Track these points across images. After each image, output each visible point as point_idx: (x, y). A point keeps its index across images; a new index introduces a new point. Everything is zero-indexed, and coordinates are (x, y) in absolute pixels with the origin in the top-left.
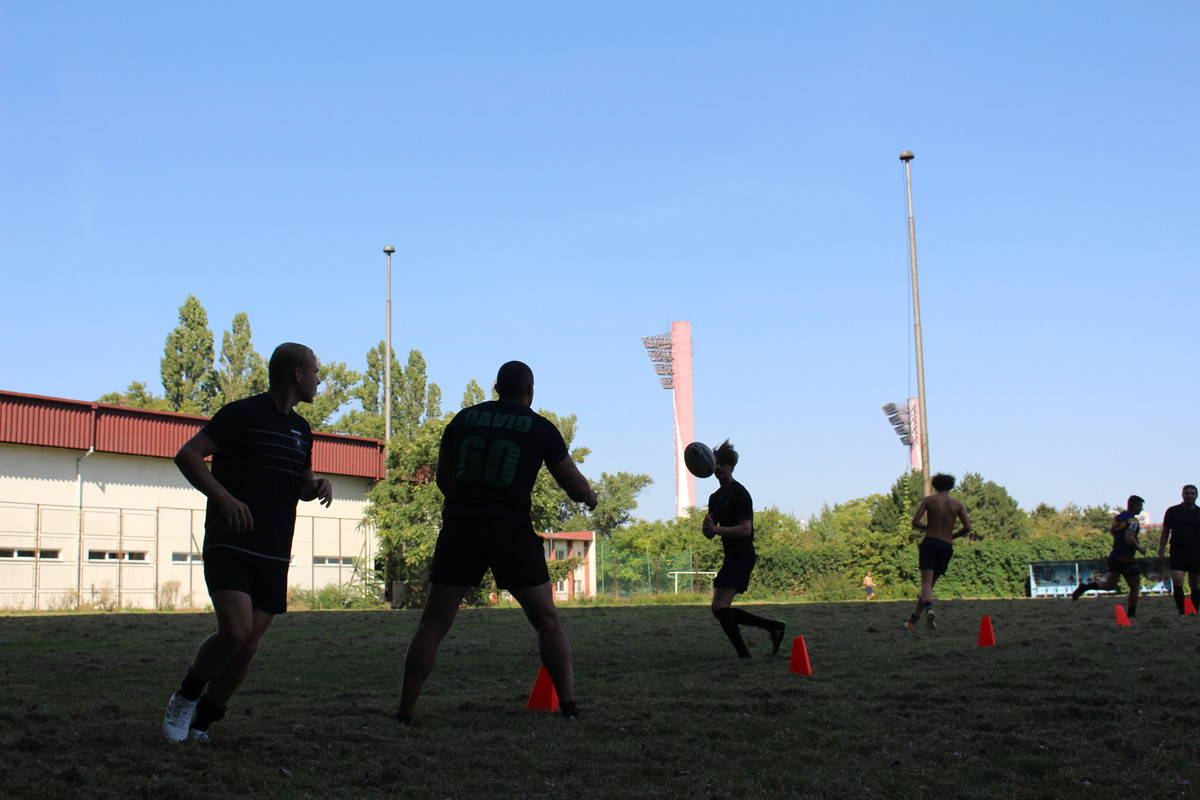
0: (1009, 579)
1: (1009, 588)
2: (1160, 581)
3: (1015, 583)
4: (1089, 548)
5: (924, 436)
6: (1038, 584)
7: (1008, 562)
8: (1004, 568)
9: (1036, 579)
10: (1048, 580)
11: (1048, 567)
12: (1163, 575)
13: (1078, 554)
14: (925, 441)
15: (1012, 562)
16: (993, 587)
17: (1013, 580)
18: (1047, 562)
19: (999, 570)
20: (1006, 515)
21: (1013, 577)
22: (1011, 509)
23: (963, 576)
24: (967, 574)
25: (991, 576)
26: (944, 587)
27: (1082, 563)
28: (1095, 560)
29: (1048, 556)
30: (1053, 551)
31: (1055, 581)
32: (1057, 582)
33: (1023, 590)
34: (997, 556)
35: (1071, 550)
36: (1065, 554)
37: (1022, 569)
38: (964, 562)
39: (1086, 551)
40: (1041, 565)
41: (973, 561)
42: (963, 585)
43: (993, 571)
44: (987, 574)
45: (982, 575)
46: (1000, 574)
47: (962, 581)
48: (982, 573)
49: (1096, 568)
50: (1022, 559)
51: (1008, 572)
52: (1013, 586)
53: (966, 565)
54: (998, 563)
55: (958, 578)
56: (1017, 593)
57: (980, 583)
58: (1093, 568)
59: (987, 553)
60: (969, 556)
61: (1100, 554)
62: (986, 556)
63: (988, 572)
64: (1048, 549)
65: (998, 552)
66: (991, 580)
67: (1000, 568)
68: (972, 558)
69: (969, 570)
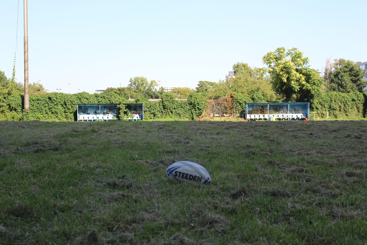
0: (65, 112)
1: (65, 116)
2: (136, 114)
4: (105, 98)
5: (26, 38)
6: (80, 114)
7: (65, 103)
8: (63, 106)
10: (84, 113)
11: (84, 106)
12: (138, 112)
13: (99, 101)
14: (26, 41)
15: (67, 104)
16: (57, 115)
17: (67, 112)
18: (84, 104)
19: (60, 107)
21: (67, 111)
23: (42, 110)
24: (44, 109)
25: (56, 110)
27: (102, 105)
28: (107, 104)
29: (85, 101)
30: (87, 99)
32: (88, 113)
33: (73, 117)
35: (95, 99)
37: (72, 107)
38: (43, 103)
39: (103, 100)
40: (82, 105)
41: (47, 103)
42: (41, 114)
43: (57, 108)
44: (54, 109)
45: (52, 110)
46: (60, 109)
47: (41, 112)
48: (51, 108)
49: (108, 108)
50: (72, 102)
51: (65, 108)
52: (67, 115)
53: (43, 105)
54: (60, 103)
55: (39, 111)
56: (70, 118)
57: (50, 113)
58: (106, 108)
59: (55, 99)
60: (45, 100)
61: (110, 101)
62: (54, 100)
63: (55, 108)
64: (85, 98)
65: (60, 99)
66: (56, 112)
67: (61, 106)
68: (46, 101)
69: (45, 107)
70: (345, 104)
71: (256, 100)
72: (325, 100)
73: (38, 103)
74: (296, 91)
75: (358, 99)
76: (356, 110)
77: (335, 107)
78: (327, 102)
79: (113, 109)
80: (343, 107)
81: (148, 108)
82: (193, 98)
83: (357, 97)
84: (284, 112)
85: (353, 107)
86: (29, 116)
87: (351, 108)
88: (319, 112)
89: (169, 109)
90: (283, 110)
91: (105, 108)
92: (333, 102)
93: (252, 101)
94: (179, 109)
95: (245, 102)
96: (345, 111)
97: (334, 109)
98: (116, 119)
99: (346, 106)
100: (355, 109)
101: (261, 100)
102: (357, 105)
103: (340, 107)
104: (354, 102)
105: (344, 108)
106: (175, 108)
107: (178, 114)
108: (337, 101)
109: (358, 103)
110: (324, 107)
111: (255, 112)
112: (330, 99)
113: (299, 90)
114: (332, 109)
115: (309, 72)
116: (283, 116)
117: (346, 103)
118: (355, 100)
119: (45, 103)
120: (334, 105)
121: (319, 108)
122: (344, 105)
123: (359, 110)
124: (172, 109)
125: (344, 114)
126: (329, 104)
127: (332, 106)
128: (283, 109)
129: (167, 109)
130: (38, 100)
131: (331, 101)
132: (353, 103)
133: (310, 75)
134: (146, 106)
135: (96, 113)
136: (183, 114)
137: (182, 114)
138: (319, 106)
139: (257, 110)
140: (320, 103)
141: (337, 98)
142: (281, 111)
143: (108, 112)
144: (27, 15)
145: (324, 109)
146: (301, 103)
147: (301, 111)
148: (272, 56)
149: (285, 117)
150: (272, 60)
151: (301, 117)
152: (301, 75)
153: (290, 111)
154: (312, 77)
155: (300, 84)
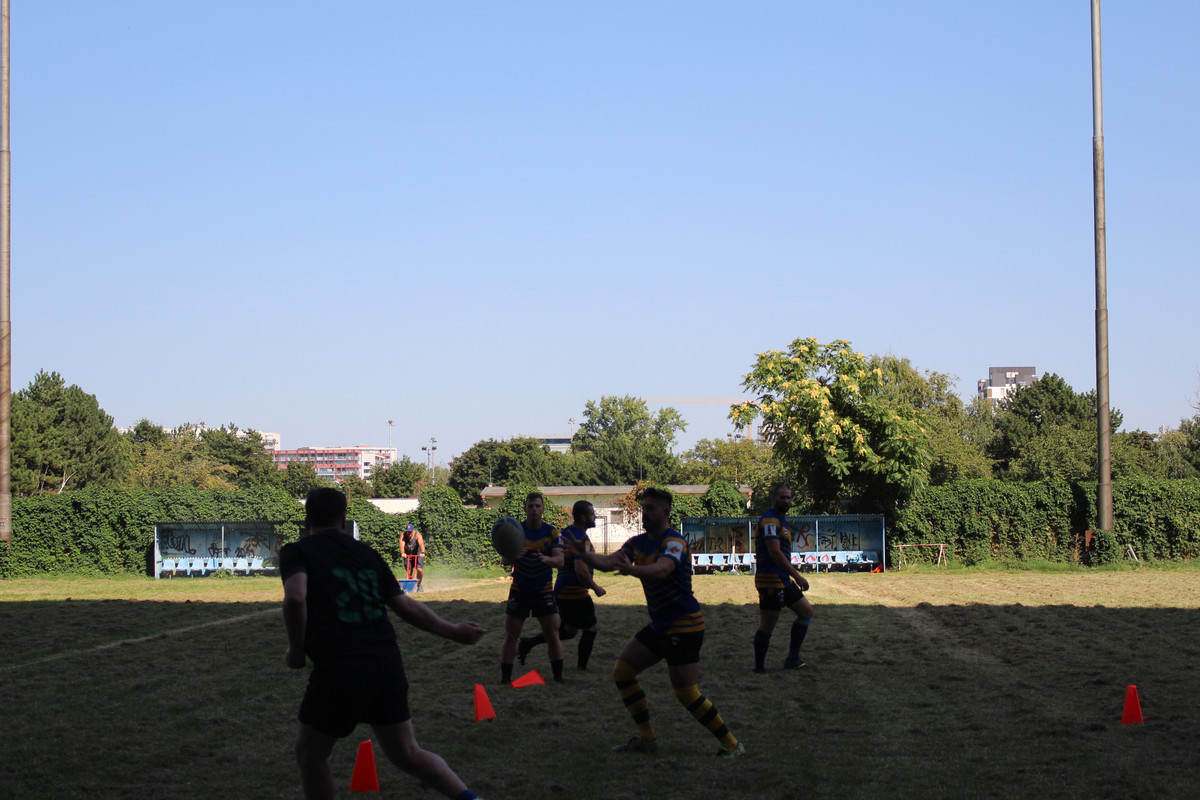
0: (121, 547)
3: (131, 552)
4: (242, 504)
6: (164, 554)
7: (122, 521)
8: (114, 529)
9: (161, 548)
10: (179, 550)
11: (180, 530)
13: (225, 512)
15: (128, 521)
16: (96, 557)
17: (128, 548)
18: (180, 523)
19: (107, 533)
20: (94, 437)
21: (128, 543)
22: (102, 429)
23: (53, 539)
24: (59, 537)
25: (95, 541)
26: (21, 555)
27: (230, 526)
28: (248, 522)
29: (181, 513)
31: (189, 552)
32: (192, 553)
33: (143, 563)
34: (106, 511)
35: (215, 505)
36: (209, 512)
37: (142, 531)
38: (56, 519)
39: (238, 509)
40: (171, 526)
41: (69, 518)
42: (52, 554)
43: (98, 533)
44: (89, 537)
45: (82, 539)
46: (108, 537)
47: (50, 548)
48: (81, 536)
49: (250, 534)
50: (143, 516)
51: (120, 536)
52: (128, 556)
53: (57, 524)
54: (107, 521)
55: (45, 543)
56: (135, 566)
57: (78, 551)
58: (246, 533)
59: (91, 506)
60: (63, 510)
61: (258, 513)
62: (89, 510)
63: (91, 535)
64: (182, 504)
65: (108, 506)
66: (94, 547)
67: (110, 529)
68: (67, 514)
69: (62, 531)
70: (1012, 515)
71: (716, 507)
72: (944, 506)
73: (43, 520)
74: (840, 478)
75: (1056, 502)
76: (1051, 538)
77: (977, 527)
78: (953, 512)
79: (267, 536)
80: (1004, 527)
81: (377, 534)
83: (1054, 497)
84: (807, 544)
85: (1040, 529)
86: (7, 559)
87: (1033, 532)
88: (924, 543)
89: (441, 537)
90: (805, 539)
91: (242, 534)
92: (974, 512)
93: (703, 513)
94: (473, 535)
95: (681, 512)
96: (1013, 540)
97: (973, 536)
98: (273, 568)
99: (1015, 526)
100: (1048, 534)
101: (732, 506)
102: (1054, 520)
103: (996, 528)
104: (1042, 512)
105: (1010, 531)
106: (458, 534)
107: (471, 551)
108: (987, 509)
109: (1057, 515)
110: (943, 529)
111: (713, 545)
112: (960, 504)
113: (847, 473)
114: (969, 536)
115: (881, 416)
116: (803, 557)
117: (1016, 515)
118: (1046, 505)
119: (63, 519)
120: (974, 521)
121: (924, 531)
122: (1011, 521)
123: (1060, 538)
124: (449, 535)
125: (1010, 551)
126: (959, 519)
127: (967, 523)
128: (805, 534)
129: (434, 535)
130: (42, 510)
131: (965, 507)
132: (1042, 516)
133: (885, 426)
134: (370, 528)
135: (214, 551)
136: (485, 552)
137: (482, 552)
138: (924, 526)
139: (720, 538)
140: (927, 516)
141: (986, 499)
142: (798, 541)
143: (251, 547)
144: (9, 256)
145: (941, 535)
146: (857, 517)
147: (863, 543)
148: (770, 366)
149: (810, 561)
150: (770, 379)
151: (861, 561)
152: (856, 428)
153: (827, 543)
154: (888, 431)
155: (853, 456)
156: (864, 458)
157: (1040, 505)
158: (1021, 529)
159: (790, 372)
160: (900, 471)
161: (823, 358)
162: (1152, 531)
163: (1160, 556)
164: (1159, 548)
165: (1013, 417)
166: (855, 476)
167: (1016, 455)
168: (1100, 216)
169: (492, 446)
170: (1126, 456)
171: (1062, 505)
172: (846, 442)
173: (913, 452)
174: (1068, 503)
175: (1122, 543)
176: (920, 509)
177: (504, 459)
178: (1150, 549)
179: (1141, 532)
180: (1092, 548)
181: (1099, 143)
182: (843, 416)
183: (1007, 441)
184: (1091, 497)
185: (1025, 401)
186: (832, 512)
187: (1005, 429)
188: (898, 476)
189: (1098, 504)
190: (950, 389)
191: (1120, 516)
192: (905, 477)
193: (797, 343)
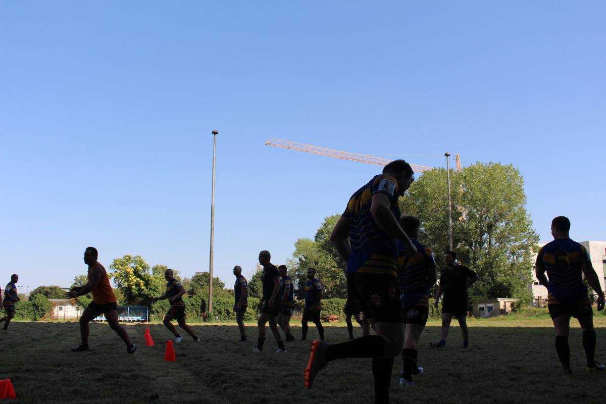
74: (136, 296)
76: (195, 314)
82: (37, 300)
83: (196, 302)
85: (192, 311)
87: (190, 312)
90: (125, 313)
94: (23, 309)
106: (18, 309)
107: (22, 314)
109: (197, 308)
113: (138, 294)
115: (149, 278)
116: (124, 318)
123: (198, 314)
128: (125, 311)
136: (26, 315)
138: (160, 310)
146: (140, 307)
147: (142, 314)
148: (117, 263)
149: (126, 319)
150: (117, 266)
151: (141, 319)
152: (141, 281)
153: (131, 314)
154: (150, 282)
155: (140, 290)
156: (143, 290)
157: (193, 305)
158: (187, 311)
159: (123, 264)
160: (153, 294)
161: (133, 261)
162: (223, 313)
163: (225, 319)
164: (225, 317)
165: (195, 283)
166: (140, 295)
167: (195, 294)
168: (213, 225)
169: (43, 288)
170: (225, 295)
171: (198, 305)
172: (138, 285)
173: (157, 289)
174: (200, 305)
175: (215, 315)
176: (159, 305)
177: (47, 292)
178: (222, 318)
179: (220, 313)
180: (206, 317)
181: (213, 206)
182: (138, 277)
183: (193, 290)
184: (207, 302)
185: (199, 279)
186: (133, 305)
187: (193, 287)
188: (152, 295)
189: (209, 304)
190: (178, 275)
191: (215, 308)
192: (155, 295)
193: (125, 256)
